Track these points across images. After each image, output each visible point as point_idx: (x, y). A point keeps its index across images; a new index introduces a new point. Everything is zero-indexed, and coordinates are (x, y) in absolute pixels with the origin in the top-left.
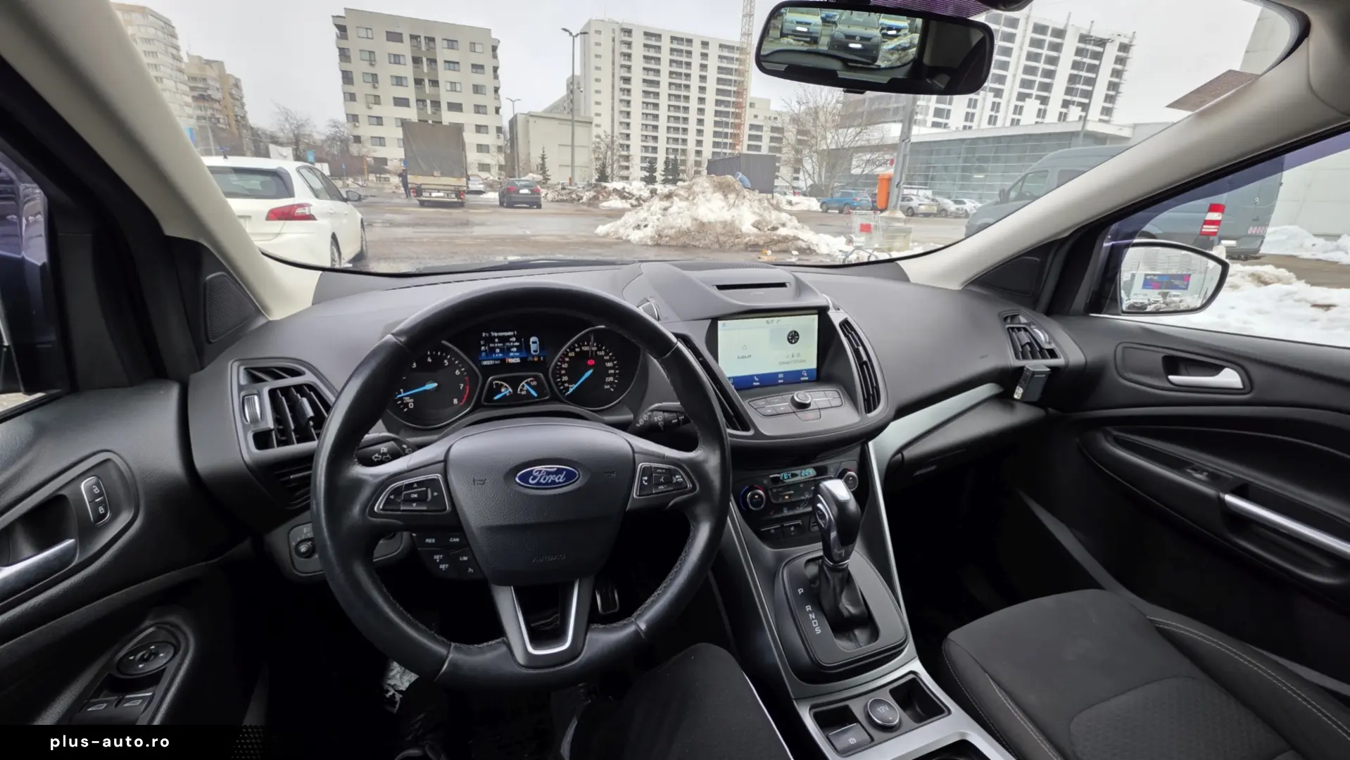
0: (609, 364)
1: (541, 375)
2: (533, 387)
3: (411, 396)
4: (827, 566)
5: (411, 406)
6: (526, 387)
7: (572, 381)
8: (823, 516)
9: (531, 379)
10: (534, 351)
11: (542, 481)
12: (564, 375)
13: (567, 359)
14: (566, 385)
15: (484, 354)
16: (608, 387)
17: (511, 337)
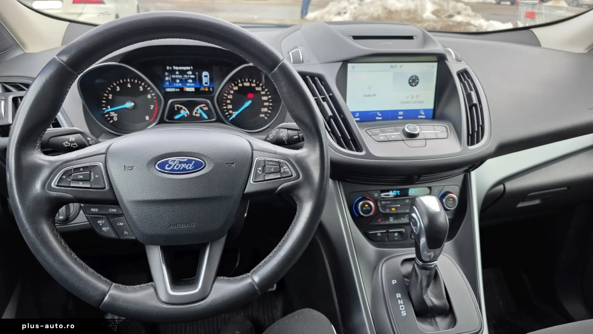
0: (265, 98)
1: (209, 101)
2: (204, 111)
3: (115, 111)
4: (417, 264)
5: (115, 119)
6: (200, 111)
7: (234, 109)
8: (415, 224)
9: (204, 105)
10: (206, 83)
11: (175, 168)
12: (229, 104)
13: (232, 92)
14: (231, 112)
15: (167, 83)
16: (263, 116)
17: (188, 70)
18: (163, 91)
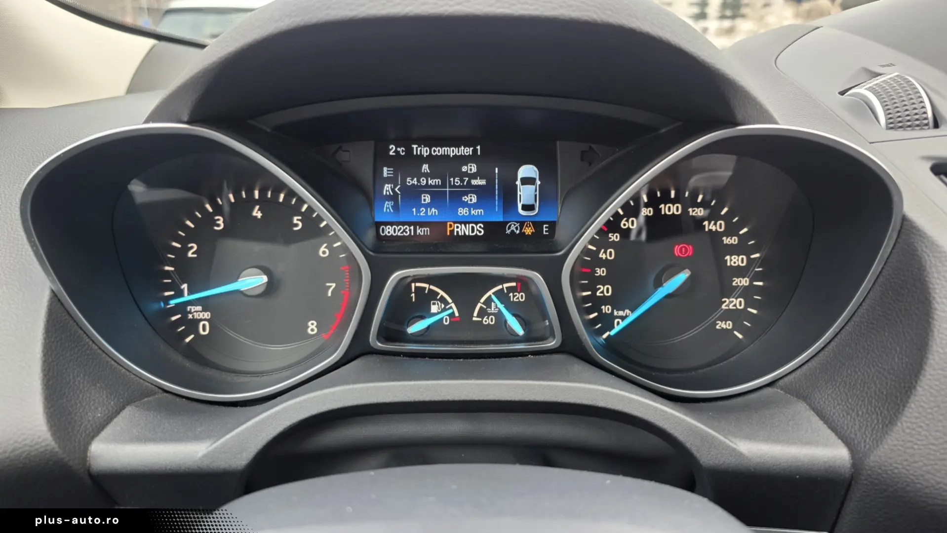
0: (735, 261)
1: (540, 278)
2: (509, 306)
3: (204, 303)
5: (204, 329)
6: (497, 305)
7: (621, 302)
9: (514, 284)
10: (526, 207)
12: (603, 281)
13: (615, 237)
14: (606, 309)
15: (388, 206)
16: (728, 325)
17: (465, 160)
18: (369, 236)
